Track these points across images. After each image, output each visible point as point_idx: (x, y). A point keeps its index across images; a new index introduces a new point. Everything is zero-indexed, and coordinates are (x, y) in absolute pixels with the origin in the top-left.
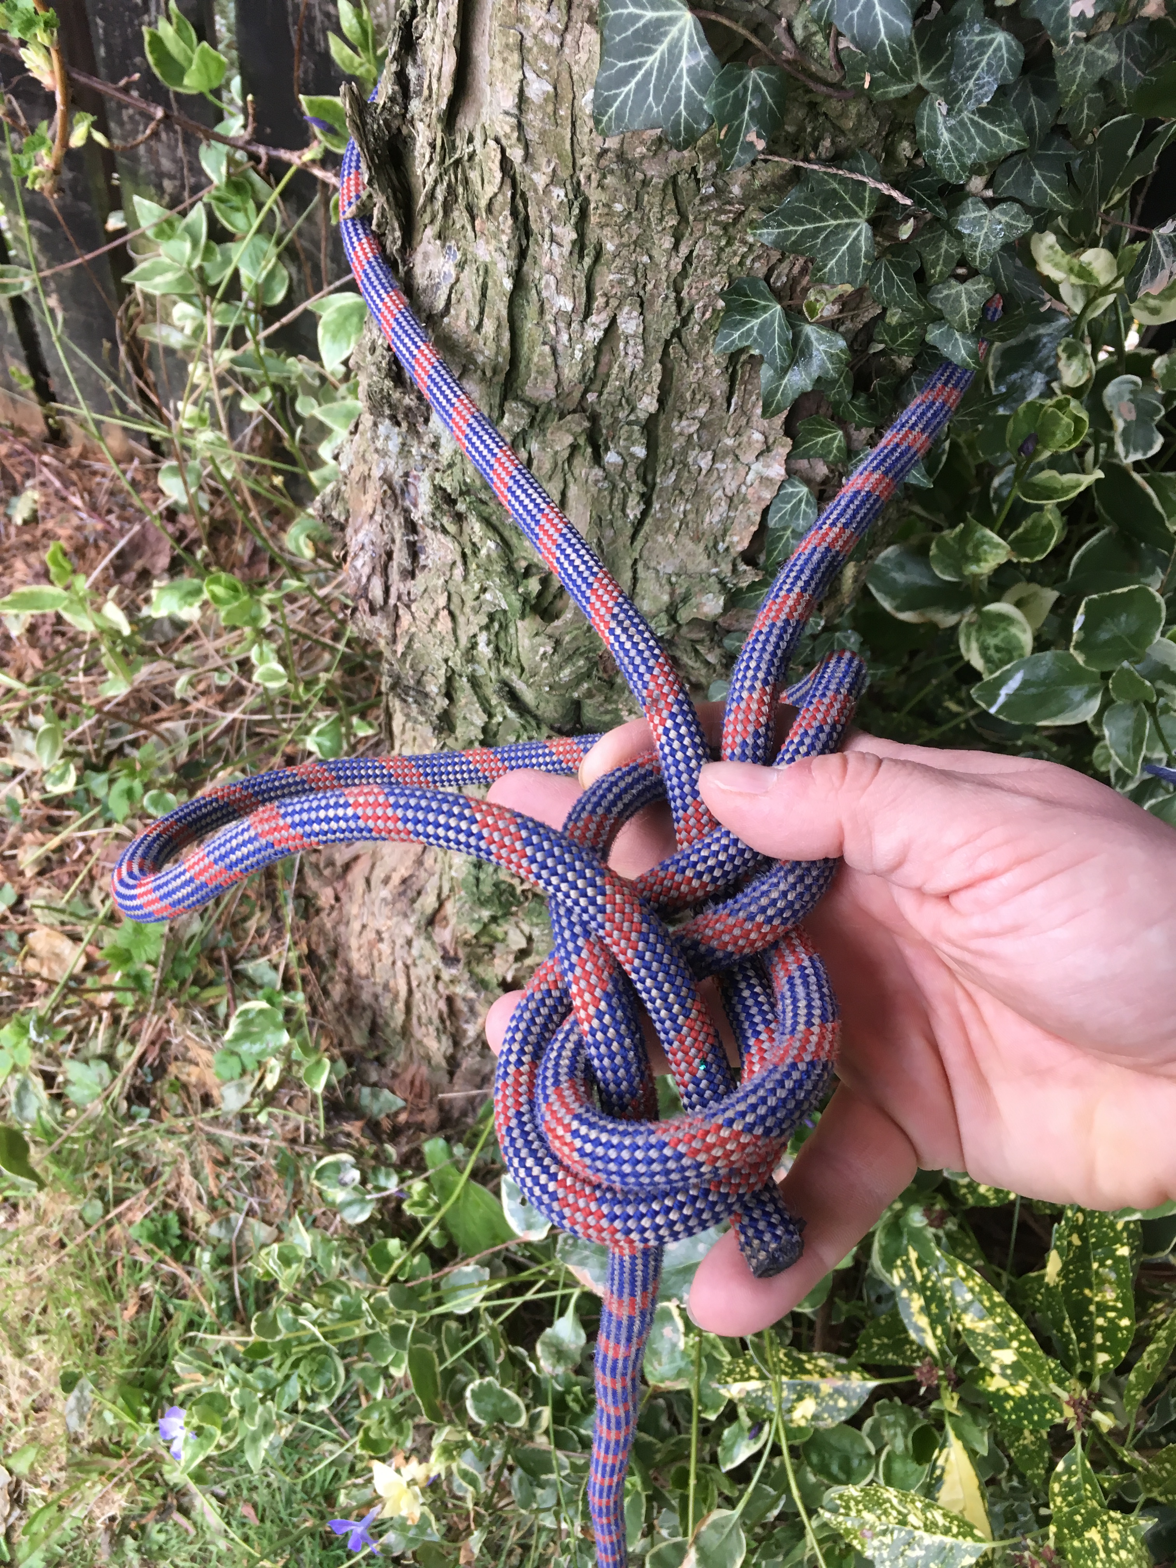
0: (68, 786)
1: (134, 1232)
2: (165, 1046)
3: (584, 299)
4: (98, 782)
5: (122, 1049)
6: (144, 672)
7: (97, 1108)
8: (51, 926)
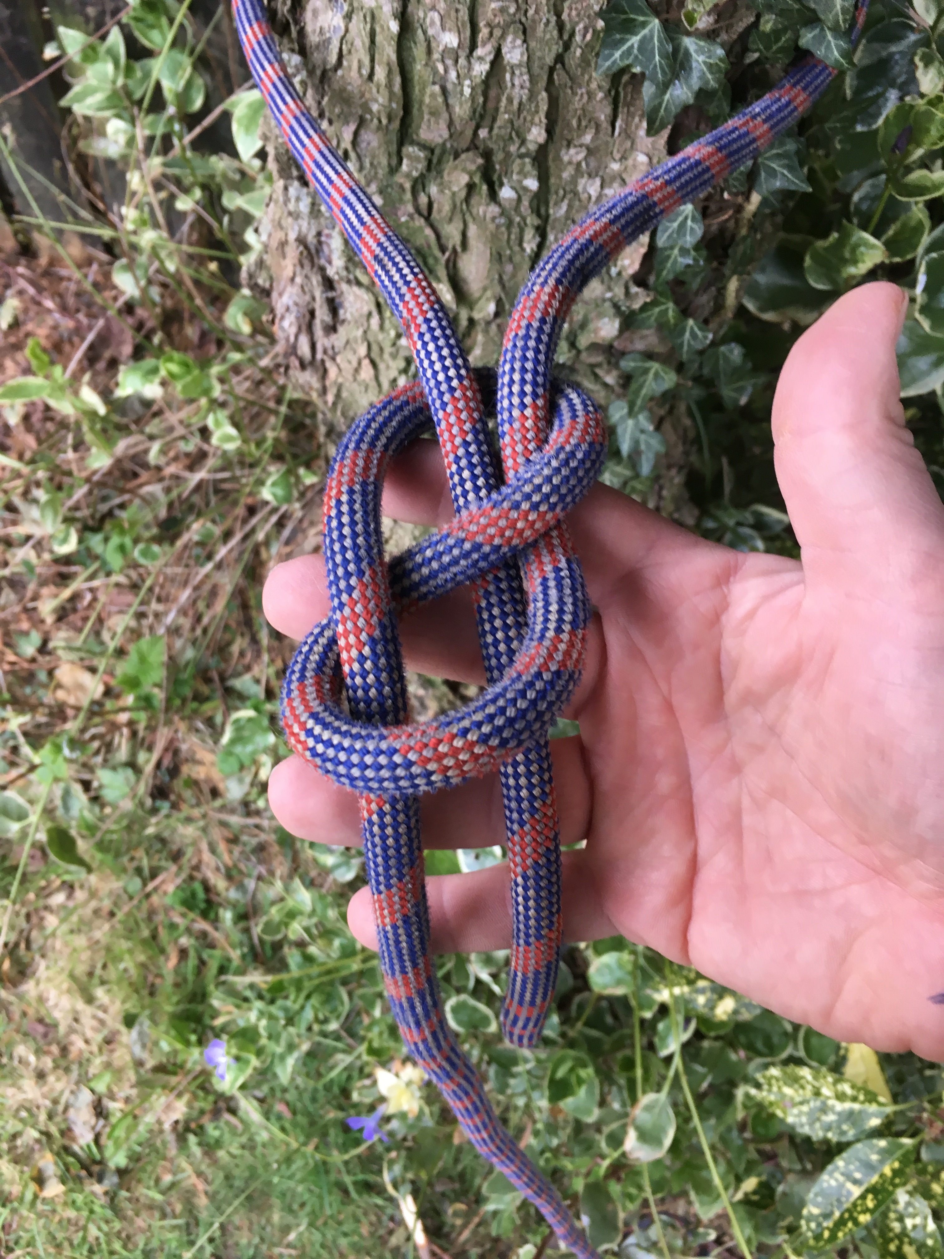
0: (70, 546)
1: (168, 900)
2: (176, 752)
3: (468, 33)
4: (95, 541)
5: (142, 757)
6: (122, 446)
7: (128, 805)
8: (73, 663)
